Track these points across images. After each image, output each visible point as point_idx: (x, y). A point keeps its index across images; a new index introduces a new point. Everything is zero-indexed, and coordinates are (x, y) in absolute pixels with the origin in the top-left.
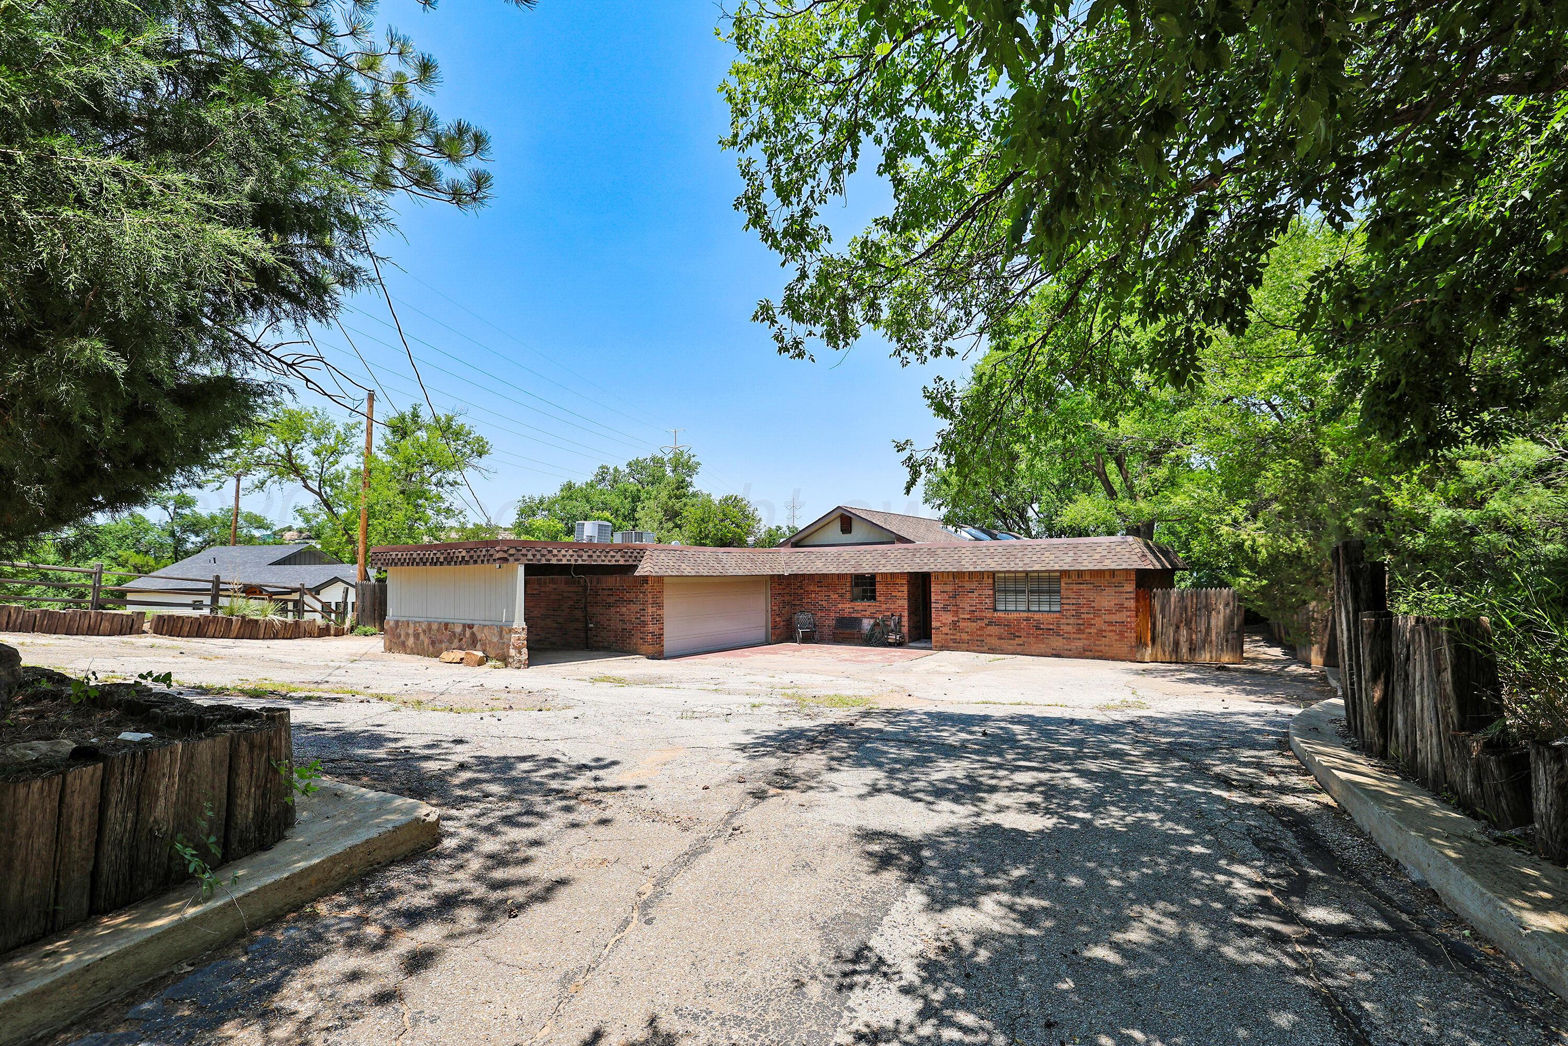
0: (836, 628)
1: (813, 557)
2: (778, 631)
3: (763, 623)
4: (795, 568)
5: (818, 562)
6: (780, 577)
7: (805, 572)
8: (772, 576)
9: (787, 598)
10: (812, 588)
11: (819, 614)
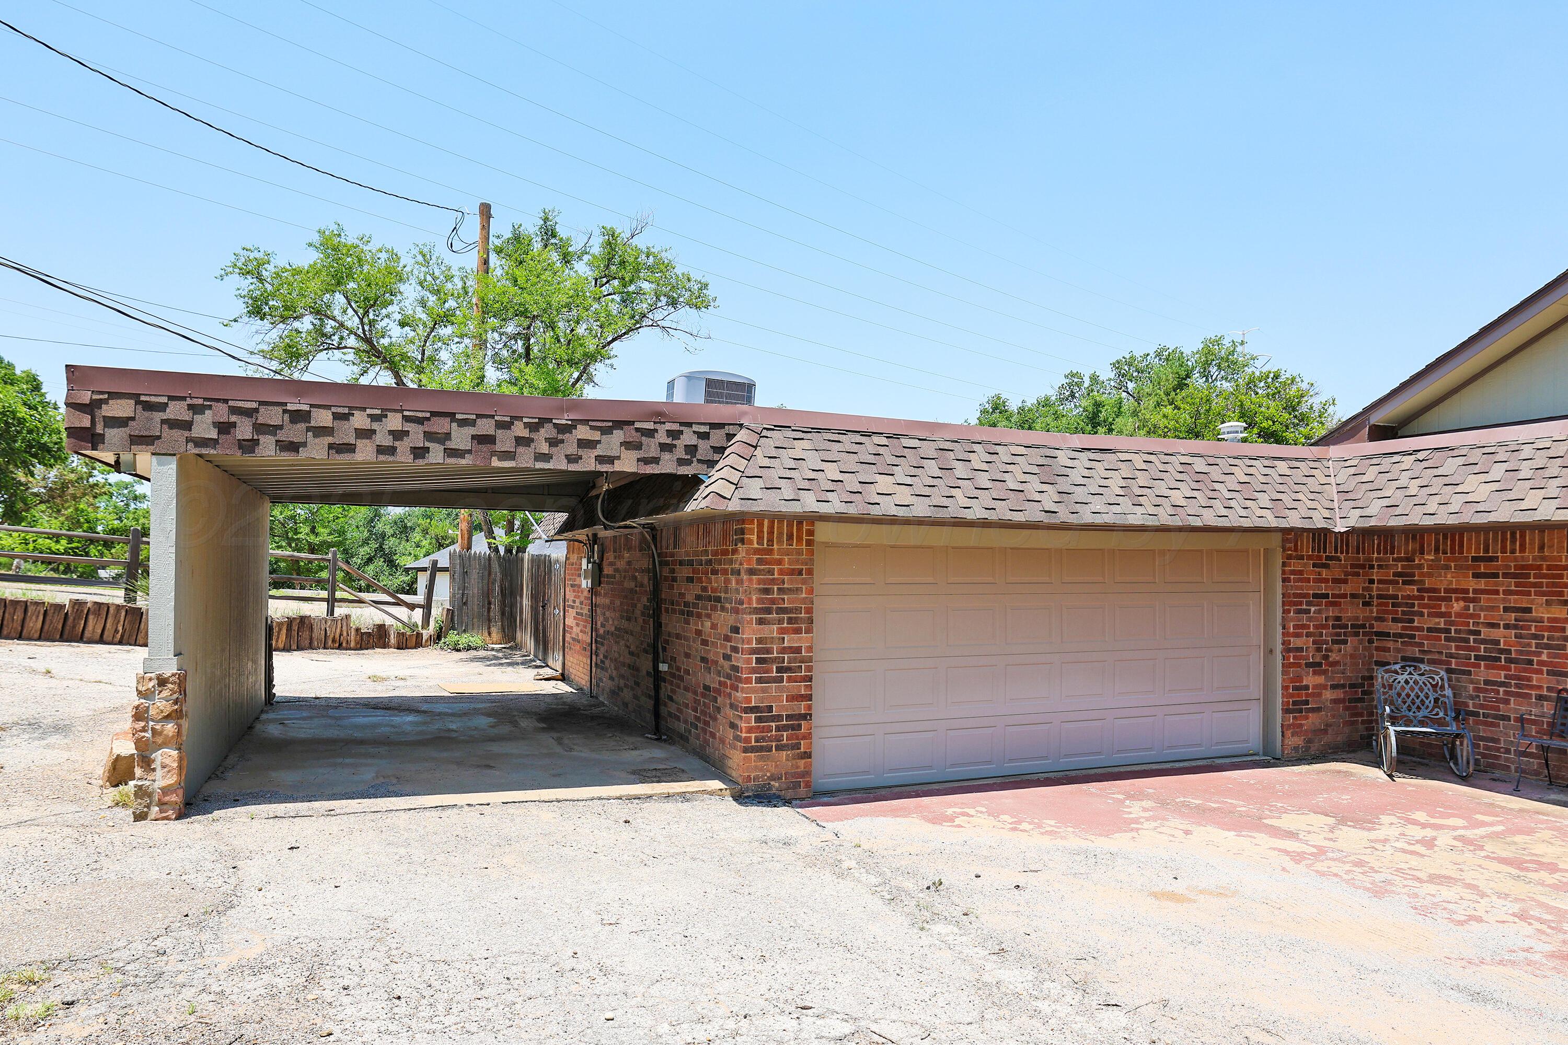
0: (1554, 730)
1: (1450, 465)
2: (1312, 721)
3: (1256, 690)
4: (1375, 508)
5: (1471, 482)
6: (1321, 536)
7: (1416, 518)
8: (1291, 536)
9: (1351, 612)
10: (1448, 579)
11: (1482, 673)
